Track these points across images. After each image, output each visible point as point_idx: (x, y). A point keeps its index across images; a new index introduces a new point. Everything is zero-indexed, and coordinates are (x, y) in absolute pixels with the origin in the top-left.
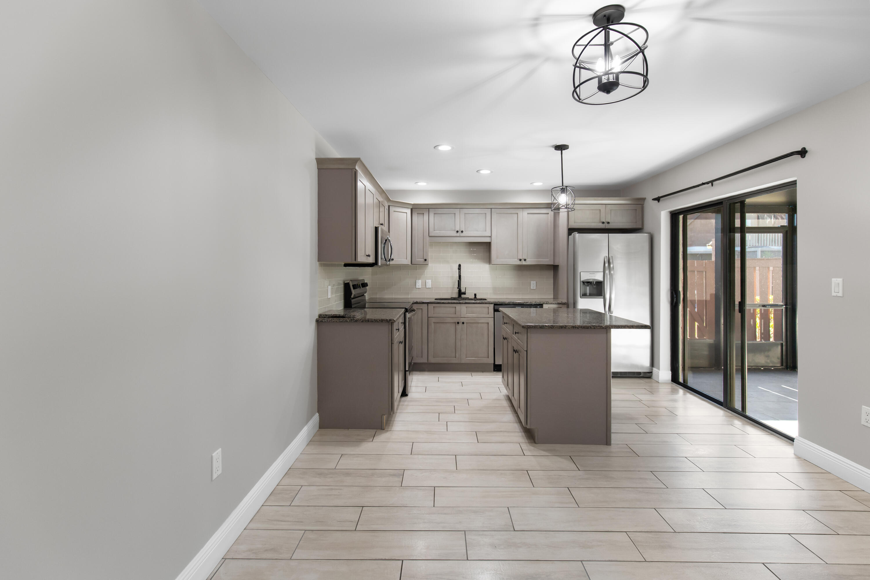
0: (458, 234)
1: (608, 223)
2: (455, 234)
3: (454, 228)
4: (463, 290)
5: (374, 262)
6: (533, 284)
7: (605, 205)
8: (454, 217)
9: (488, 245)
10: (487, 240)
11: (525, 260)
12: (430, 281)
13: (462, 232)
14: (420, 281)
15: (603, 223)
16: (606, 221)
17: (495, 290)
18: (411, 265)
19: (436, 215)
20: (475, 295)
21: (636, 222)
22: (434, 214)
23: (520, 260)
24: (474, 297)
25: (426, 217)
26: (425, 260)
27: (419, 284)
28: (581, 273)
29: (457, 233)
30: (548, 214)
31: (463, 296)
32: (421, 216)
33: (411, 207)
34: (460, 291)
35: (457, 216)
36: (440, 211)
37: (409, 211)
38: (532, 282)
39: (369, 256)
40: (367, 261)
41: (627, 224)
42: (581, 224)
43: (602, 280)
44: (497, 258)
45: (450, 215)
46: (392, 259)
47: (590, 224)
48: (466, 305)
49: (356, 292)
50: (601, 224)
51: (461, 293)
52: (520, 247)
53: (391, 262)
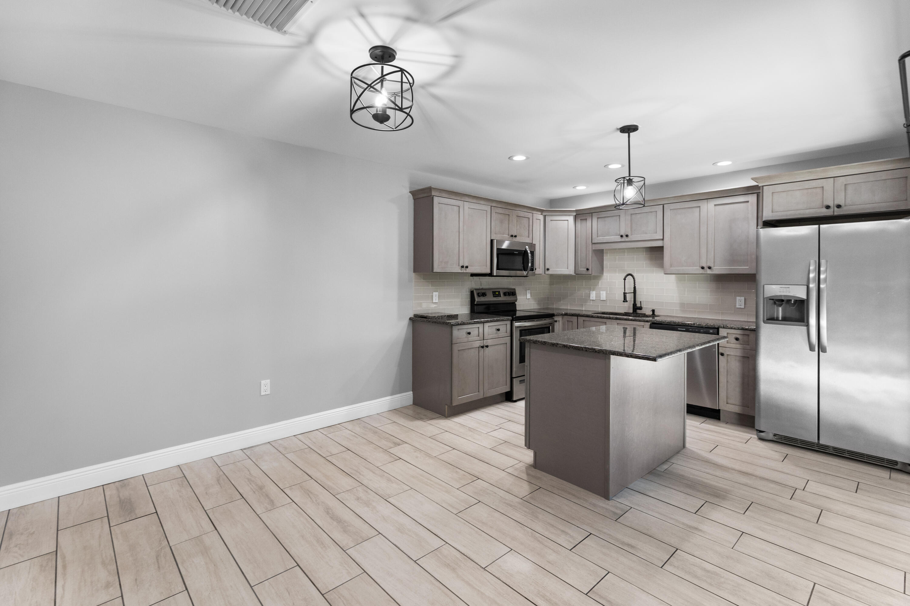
0: (623, 240)
1: (839, 206)
2: (618, 239)
3: (619, 232)
4: (638, 305)
5: (490, 272)
7: (832, 179)
8: (618, 220)
9: (660, 249)
10: (658, 244)
11: (710, 268)
12: (605, 292)
13: (627, 236)
14: (594, 292)
15: (828, 207)
16: (835, 203)
17: (683, 306)
18: (574, 274)
19: (599, 220)
20: (653, 311)
21: (906, 200)
22: (598, 218)
23: (703, 268)
24: (651, 313)
25: (589, 223)
26: (588, 269)
27: (593, 295)
28: (765, 286)
29: (622, 238)
30: (748, 202)
31: (639, 311)
32: (584, 222)
33: (575, 214)
34: (635, 305)
35: (622, 218)
36: (603, 215)
37: (571, 219)
38: (738, 298)
39: (467, 267)
40: (462, 272)
41: (884, 204)
42: (785, 213)
43: (804, 297)
44: (671, 266)
45: (614, 218)
46: (548, 269)
47: (802, 212)
48: (617, 320)
49: (483, 299)
50: (824, 210)
51: (636, 308)
52: (704, 250)
53: (547, 272)
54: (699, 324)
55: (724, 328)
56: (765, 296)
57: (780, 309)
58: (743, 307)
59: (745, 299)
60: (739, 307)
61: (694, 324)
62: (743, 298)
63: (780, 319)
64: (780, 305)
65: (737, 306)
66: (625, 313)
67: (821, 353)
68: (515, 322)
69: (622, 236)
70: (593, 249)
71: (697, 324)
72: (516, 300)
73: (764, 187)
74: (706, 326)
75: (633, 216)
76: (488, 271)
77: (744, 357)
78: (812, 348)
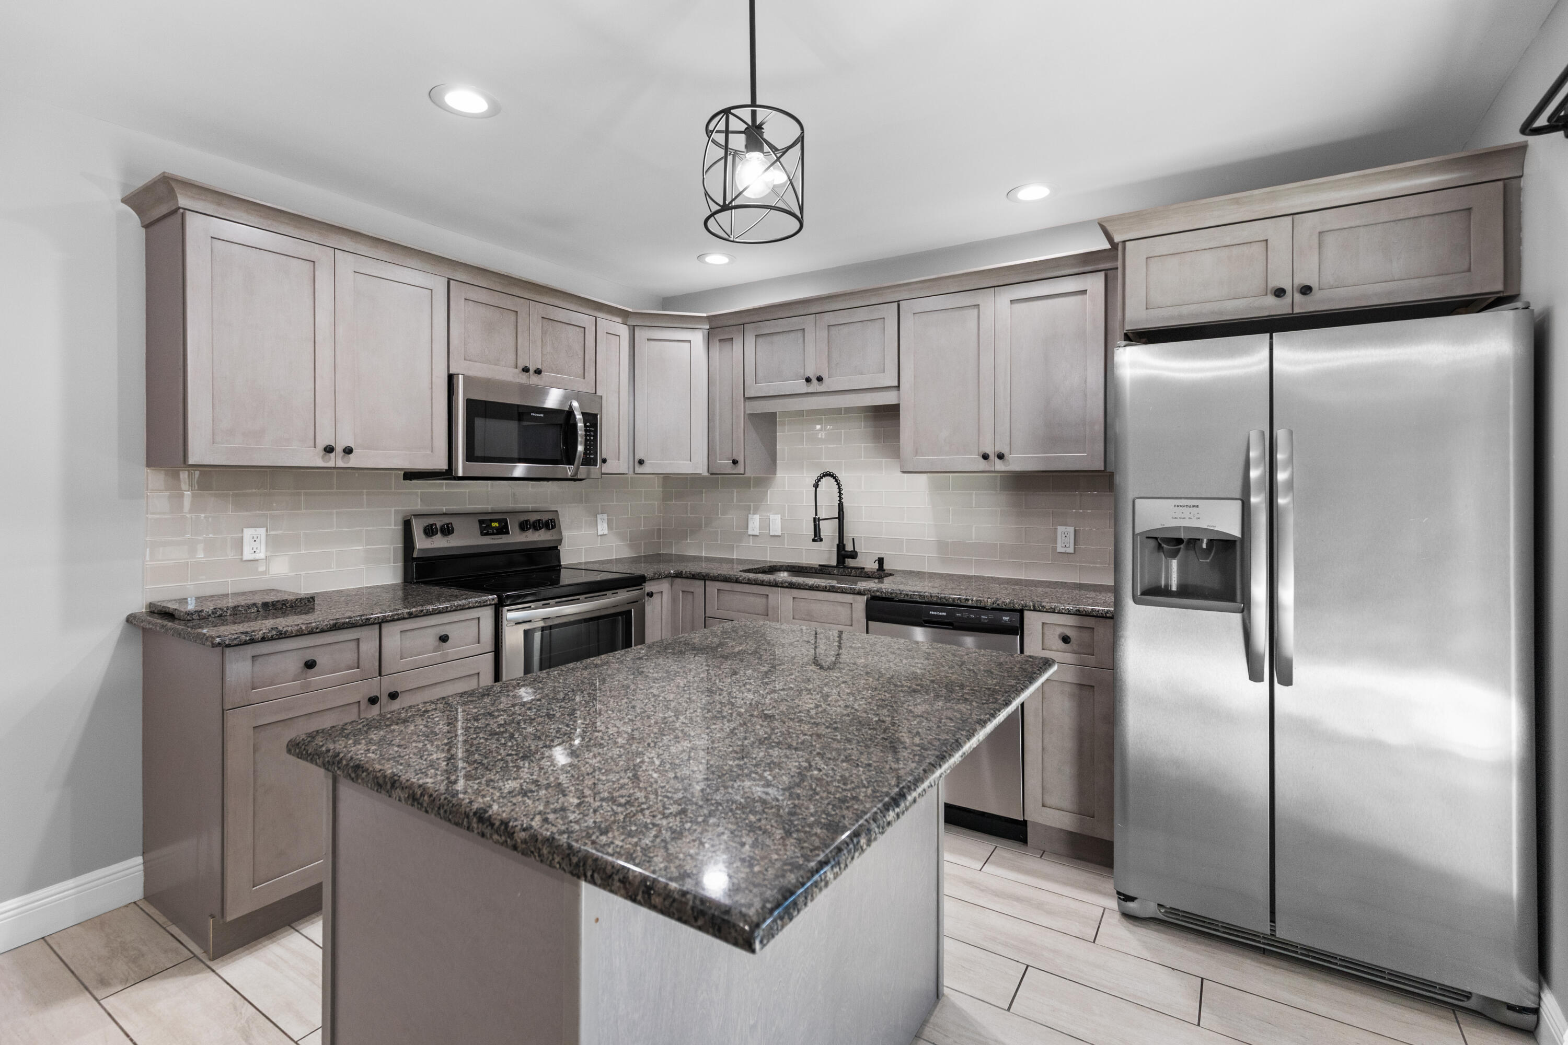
0: (811, 388)
1: (1306, 290)
2: (802, 387)
3: (802, 371)
4: (849, 548)
5: (447, 468)
6: (1065, 536)
7: (1290, 218)
8: (801, 340)
9: (893, 411)
10: (888, 398)
11: (1001, 456)
12: (778, 517)
13: (818, 379)
14: (757, 517)
15: (1280, 293)
16: (1296, 282)
17: (945, 548)
18: (705, 474)
19: (760, 340)
20: (881, 561)
21: (1469, 270)
22: (757, 336)
23: (985, 457)
24: (876, 566)
25: (737, 346)
26: (735, 462)
27: (754, 524)
28: (1137, 501)
29: (809, 384)
30: (1084, 292)
31: (850, 562)
32: (727, 346)
33: (708, 327)
34: (841, 546)
35: (810, 336)
36: (767, 328)
37: (698, 338)
38: (1061, 529)
39: (348, 451)
40: (331, 464)
41: (1415, 283)
42: (1175, 311)
43: (1233, 529)
44: (916, 453)
45: (792, 334)
46: (641, 462)
47: (1216, 306)
48: (792, 590)
49: (439, 543)
50: (1271, 300)
51: (844, 554)
52: (987, 412)
53: (639, 469)
54: (977, 601)
55: (1035, 610)
56: (1137, 531)
57: (1174, 563)
58: (1071, 550)
59: (1075, 531)
60: (1063, 550)
61: (967, 600)
62: (1071, 529)
63: (1174, 588)
64: (1174, 555)
65: (1060, 549)
66: (820, 565)
67: (1277, 686)
68: (508, 610)
69: (808, 380)
70: (748, 412)
71: (972, 600)
72: (560, 541)
73: (1127, 243)
74: (995, 606)
75: (834, 331)
76: (441, 464)
77: (1081, 686)
78: (1255, 675)
